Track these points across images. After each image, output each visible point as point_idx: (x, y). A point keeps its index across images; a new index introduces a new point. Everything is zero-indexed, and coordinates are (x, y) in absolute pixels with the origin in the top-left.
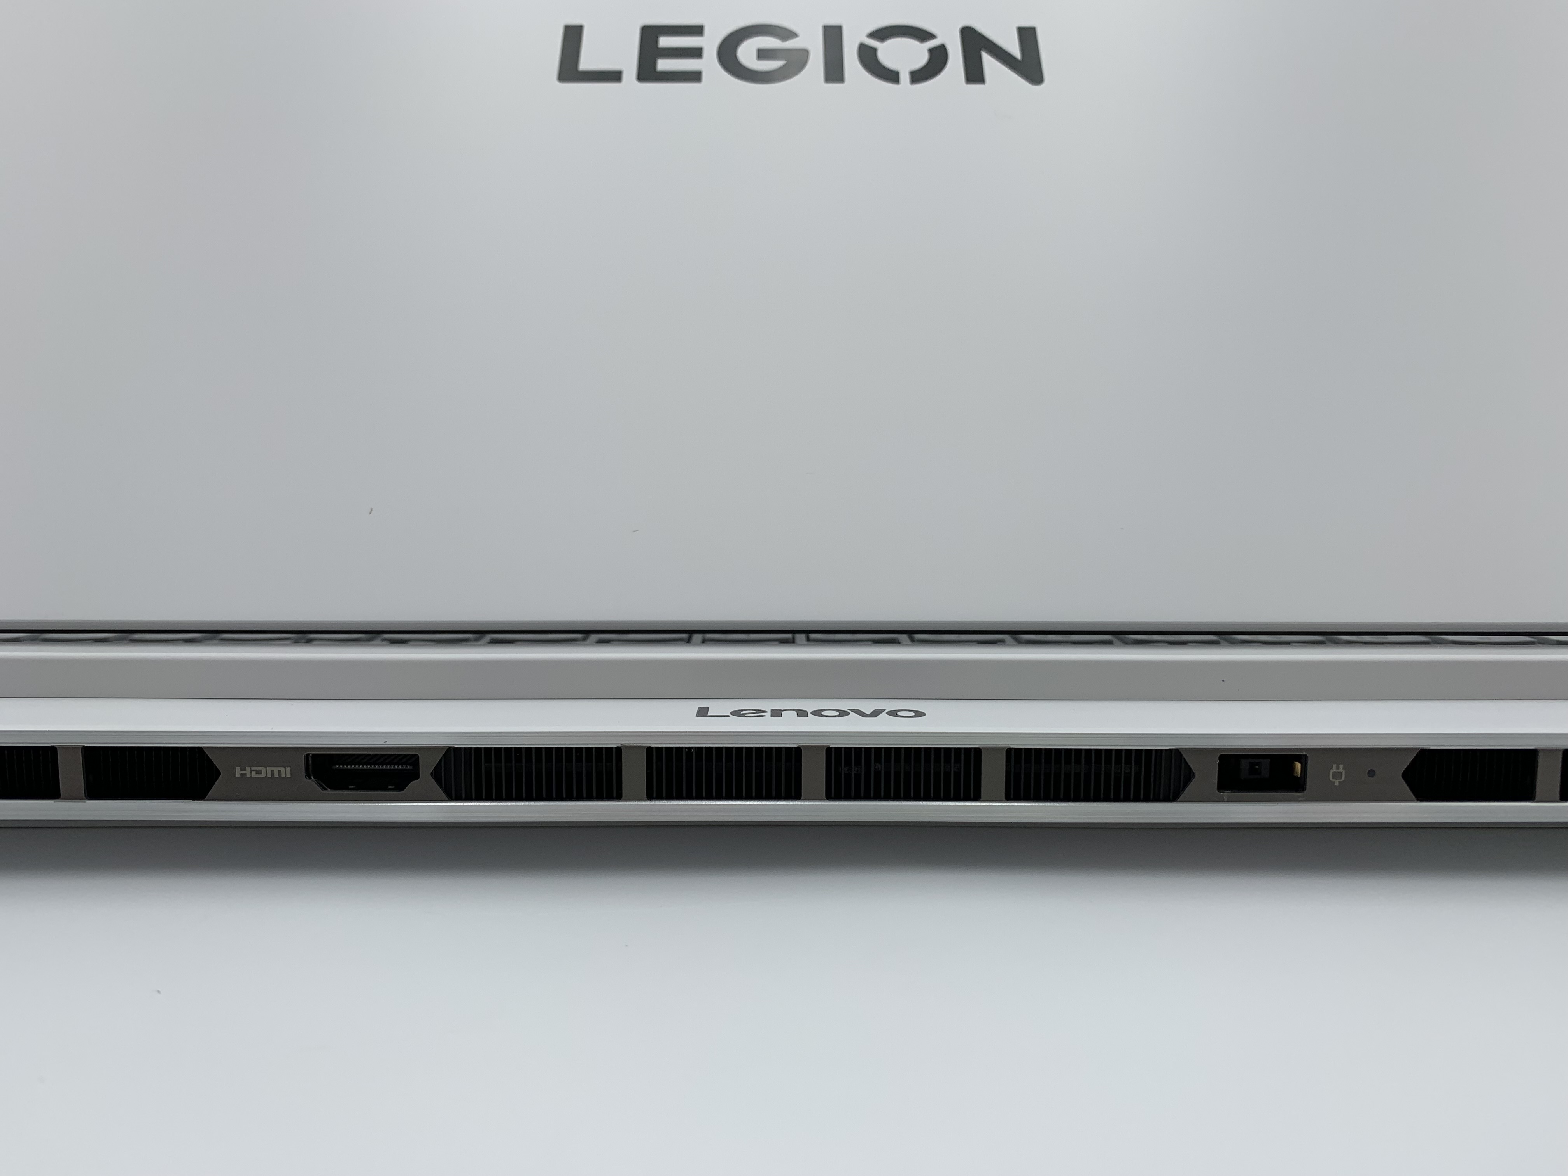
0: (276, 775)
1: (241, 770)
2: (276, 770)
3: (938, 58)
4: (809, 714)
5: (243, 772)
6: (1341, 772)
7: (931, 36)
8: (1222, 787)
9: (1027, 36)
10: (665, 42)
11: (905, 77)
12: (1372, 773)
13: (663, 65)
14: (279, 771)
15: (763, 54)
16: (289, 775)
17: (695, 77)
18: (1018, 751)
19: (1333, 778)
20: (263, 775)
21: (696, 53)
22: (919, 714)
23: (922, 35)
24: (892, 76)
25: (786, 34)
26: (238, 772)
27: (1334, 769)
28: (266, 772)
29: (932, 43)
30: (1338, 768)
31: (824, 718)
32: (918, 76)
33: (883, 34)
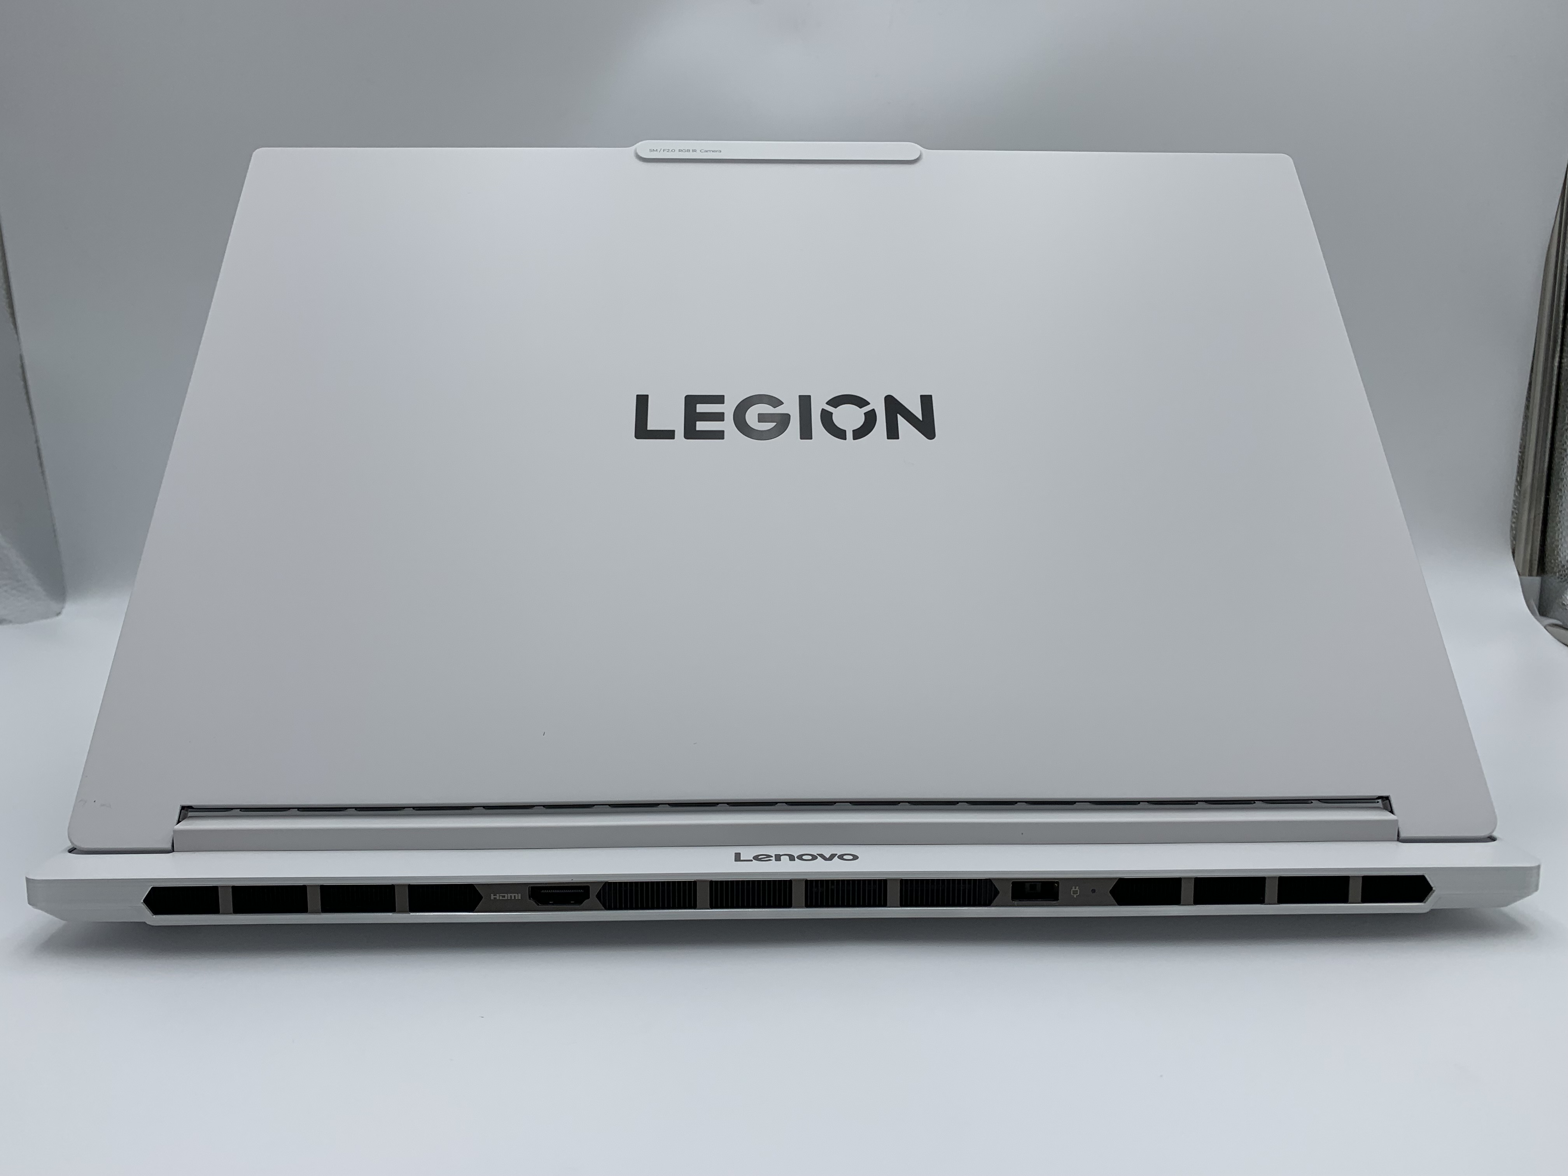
0: (513, 898)
1: (494, 895)
2: (513, 895)
3: (870, 419)
4: (796, 859)
5: (495, 897)
6: (1077, 891)
7: (867, 403)
8: (1014, 898)
9: (927, 401)
10: (701, 408)
11: (849, 435)
12: (1093, 891)
13: (701, 426)
14: (515, 896)
15: (762, 418)
16: (520, 898)
17: (719, 435)
18: (906, 880)
19: (1073, 894)
20: (506, 898)
21: (719, 417)
22: (855, 857)
23: (860, 402)
24: (840, 434)
25: (775, 402)
26: (492, 897)
27: (1073, 889)
28: (507, 896)
29: (867, 409)
30: (1075, 888)
31: (805, 862)
32: (859, 434)
33: (836, 402)
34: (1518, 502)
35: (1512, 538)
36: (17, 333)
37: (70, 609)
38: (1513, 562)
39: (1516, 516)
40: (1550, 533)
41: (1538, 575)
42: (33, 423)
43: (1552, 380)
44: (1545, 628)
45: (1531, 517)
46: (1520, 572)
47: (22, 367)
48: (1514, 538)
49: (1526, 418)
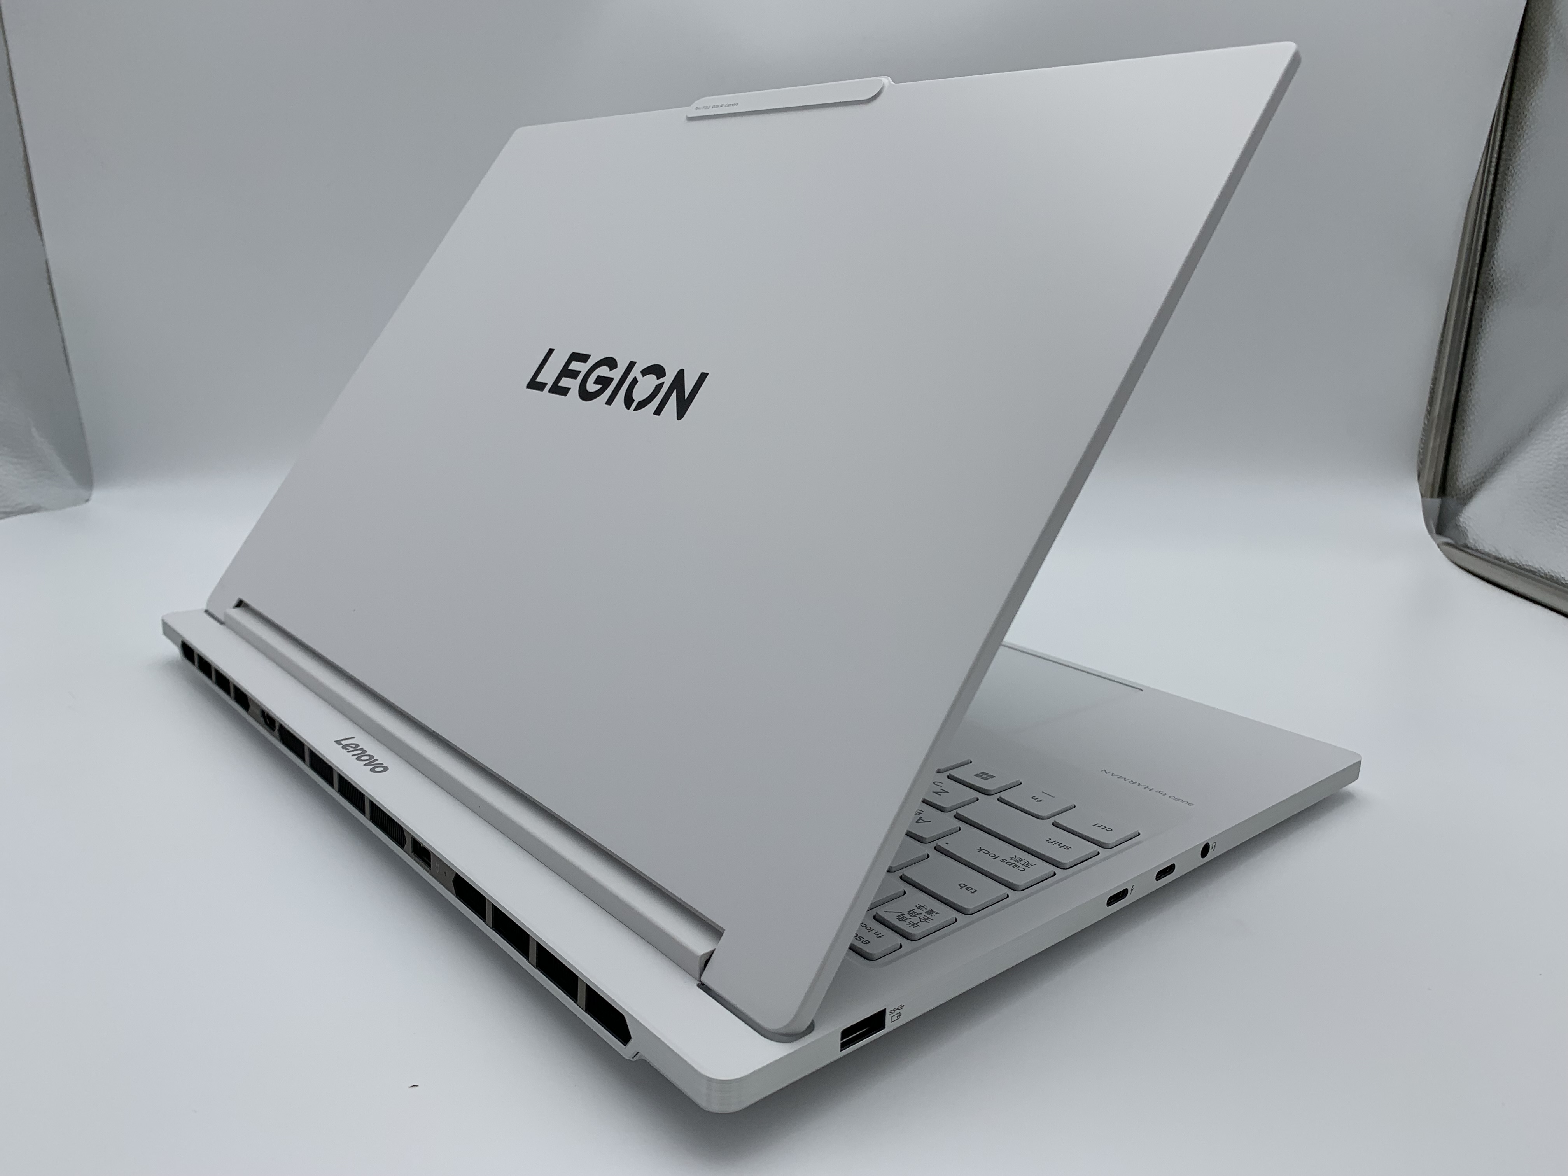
10: (572, 365)
13: (563, 382)
15: (598, 379)
21: (576, 375)
29: (661, 381)
33: (647, 370)
34: (1426, 430)
35: (1419, 462)
36: (42, 239)
37: (97, 495)
38: (1417, 482)
39: (1424, 442)
40: (1452, 460)
41: (1439, 496)
42: (59, 324)
43: (1464, 318)
44: (1439, 546)
45: (1437, 443)
46: (1423, 493)
47: (48, 271)
48: (1422, 462)
49: (1440, 352)
